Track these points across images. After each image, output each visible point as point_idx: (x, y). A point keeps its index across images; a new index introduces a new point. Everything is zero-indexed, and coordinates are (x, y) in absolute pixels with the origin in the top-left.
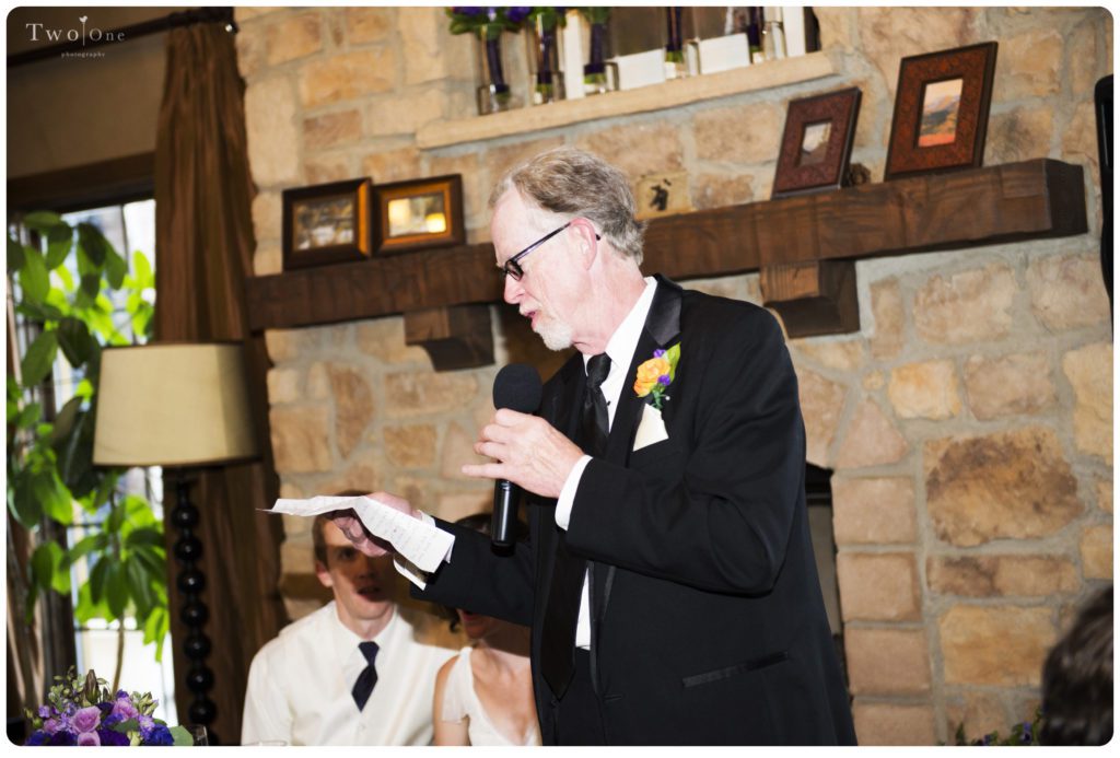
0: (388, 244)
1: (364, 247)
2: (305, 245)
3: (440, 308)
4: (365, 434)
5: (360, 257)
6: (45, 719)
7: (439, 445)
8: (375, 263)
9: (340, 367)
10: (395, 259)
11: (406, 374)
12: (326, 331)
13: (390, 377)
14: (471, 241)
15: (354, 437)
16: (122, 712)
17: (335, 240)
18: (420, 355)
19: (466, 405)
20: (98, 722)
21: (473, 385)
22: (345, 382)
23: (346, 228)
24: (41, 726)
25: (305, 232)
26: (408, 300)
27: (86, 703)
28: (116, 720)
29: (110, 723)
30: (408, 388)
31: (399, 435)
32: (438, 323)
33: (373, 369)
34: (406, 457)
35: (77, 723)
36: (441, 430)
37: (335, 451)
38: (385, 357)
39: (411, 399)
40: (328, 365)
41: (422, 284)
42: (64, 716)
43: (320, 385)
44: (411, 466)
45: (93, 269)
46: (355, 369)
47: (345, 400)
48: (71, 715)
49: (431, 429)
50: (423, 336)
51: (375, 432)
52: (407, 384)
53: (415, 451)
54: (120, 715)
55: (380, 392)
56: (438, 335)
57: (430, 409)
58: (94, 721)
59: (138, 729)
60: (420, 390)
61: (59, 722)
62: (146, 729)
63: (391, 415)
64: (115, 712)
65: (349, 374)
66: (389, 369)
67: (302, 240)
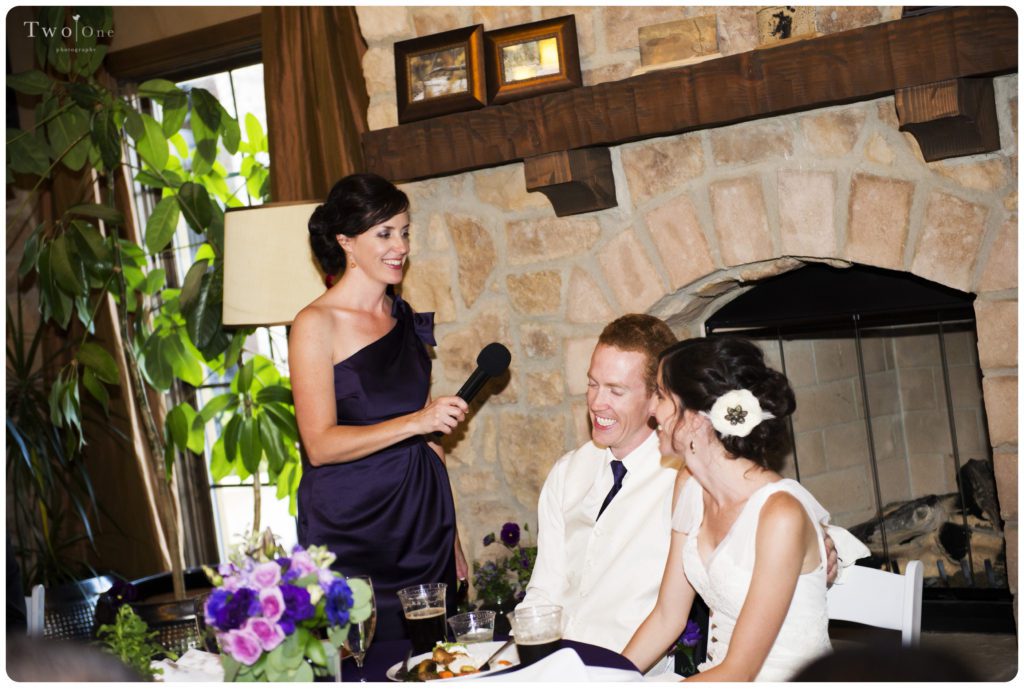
0: (503, 91)
1: (478, 95)
2: (420, 97)
3: (560, 152)
4: (488, 284)
5: (478, 106)
6: (224, 576)
7: (563, 290)
8: (492, 110)
9: (460, 217)
10: (511, 104)
11: (527, 221)
12: (443, 182)
13: (510, 225)
14: (585, 83)
15: (479, 285)
16: (301, 567)
17: (449, 90)
18: (541, 201)
19: (589, 248)
20: (278, 578)
21: (596, 228)
22: (466, 232)
23: (461, 78)
24: (222, 584)
25: (419, 84)
26: (529, 145)
27: (263, 558)
28: (295, 575)
29: (291, 579)
30: (530, 236)
31: (521, 282)
32: (559, 167)
33: (493, 218)
34: (531, 304)
35: (258, 579)
36: (565, 276)
37: (458, 300)
38: (504, 204)
39: (534, 245)
40: (448, 216)
41: (541, 129)
42: (244, 573)
43: (441, 237)
44: (535, 312)
45: (210, 135)
46: (474, 219)
47: (466, 249)
48: (250, 571)
49: (555, 274)
50: (544, 181)
51: (498, 279)
52: (528, 231)
53: (540, 298)
54: (300, 571)
55: (501, 241)
56: (559, 179)
57: (553, 256)
58: (274, 576)
59: (318, 583)
60: (541, 236)
61: (239, 580)
62: (326, 583)
63: (512, 262)
64: (294, 567)
65: (469, 223)
66: (510, 217)
67: (417, 93)
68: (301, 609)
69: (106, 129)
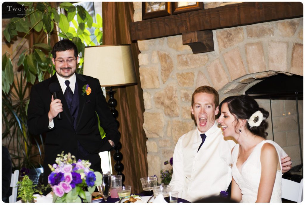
0: (177, 10)
1: (169, 11)
2: (149, 11)
3: (194, 32)
4: (170, 75)
5: (169, 15)
6: (55, 168)
7: (195, 79)
8: (172, 17)
9: (162, 52)
10: (179, 15)
11: (184, 55)
12: (157, 40)
13: (179, 56)
14: (205, 8)
15: (167, 76)
16: (79, 167)
17: (159, 9)
18: (188, 48)
19: (204, 65)
20: (71, 170)
21: (207, 58)
22: (164, 58)
23: (163, 5)
24: (54, 171)
25: (150, 6)
26: (184, 29)
27: (68, 163)
28: (76, 169)
29: (75, 170)
30: (185, 60)
31: (182, 76)
32: (194, 37)
33: (173, 53)
34: (184, 83)
35: (65, 170)
36: (196, 74)
37: (161, 81)
38: (177, 49)
39: (186, 63)
40: (158, 52)
41: (188, 24)
42: (61, 167)
43: (156, 59)
44: (185, 86)
45: (83, 22)
46: (167, 53)
47: (164, 63)
48: (63, 167)
49: (192, 73)
50: (189, 41)
51: (174, 74)
52: (184, 58)
53: (187, 81)
54: (78, 168)
55: (175, 61)
56: (194, 41)
57: (192, 67)
58: (70, 169)
59: (84, 172)
60: (189, 60)
61: (59, 169)
62: (86, 173)
63: (178, 69)
65: (165, 55)
66: (179, 53)
67: (148, 9)
68: (78, 180)
69: (47, 18)
